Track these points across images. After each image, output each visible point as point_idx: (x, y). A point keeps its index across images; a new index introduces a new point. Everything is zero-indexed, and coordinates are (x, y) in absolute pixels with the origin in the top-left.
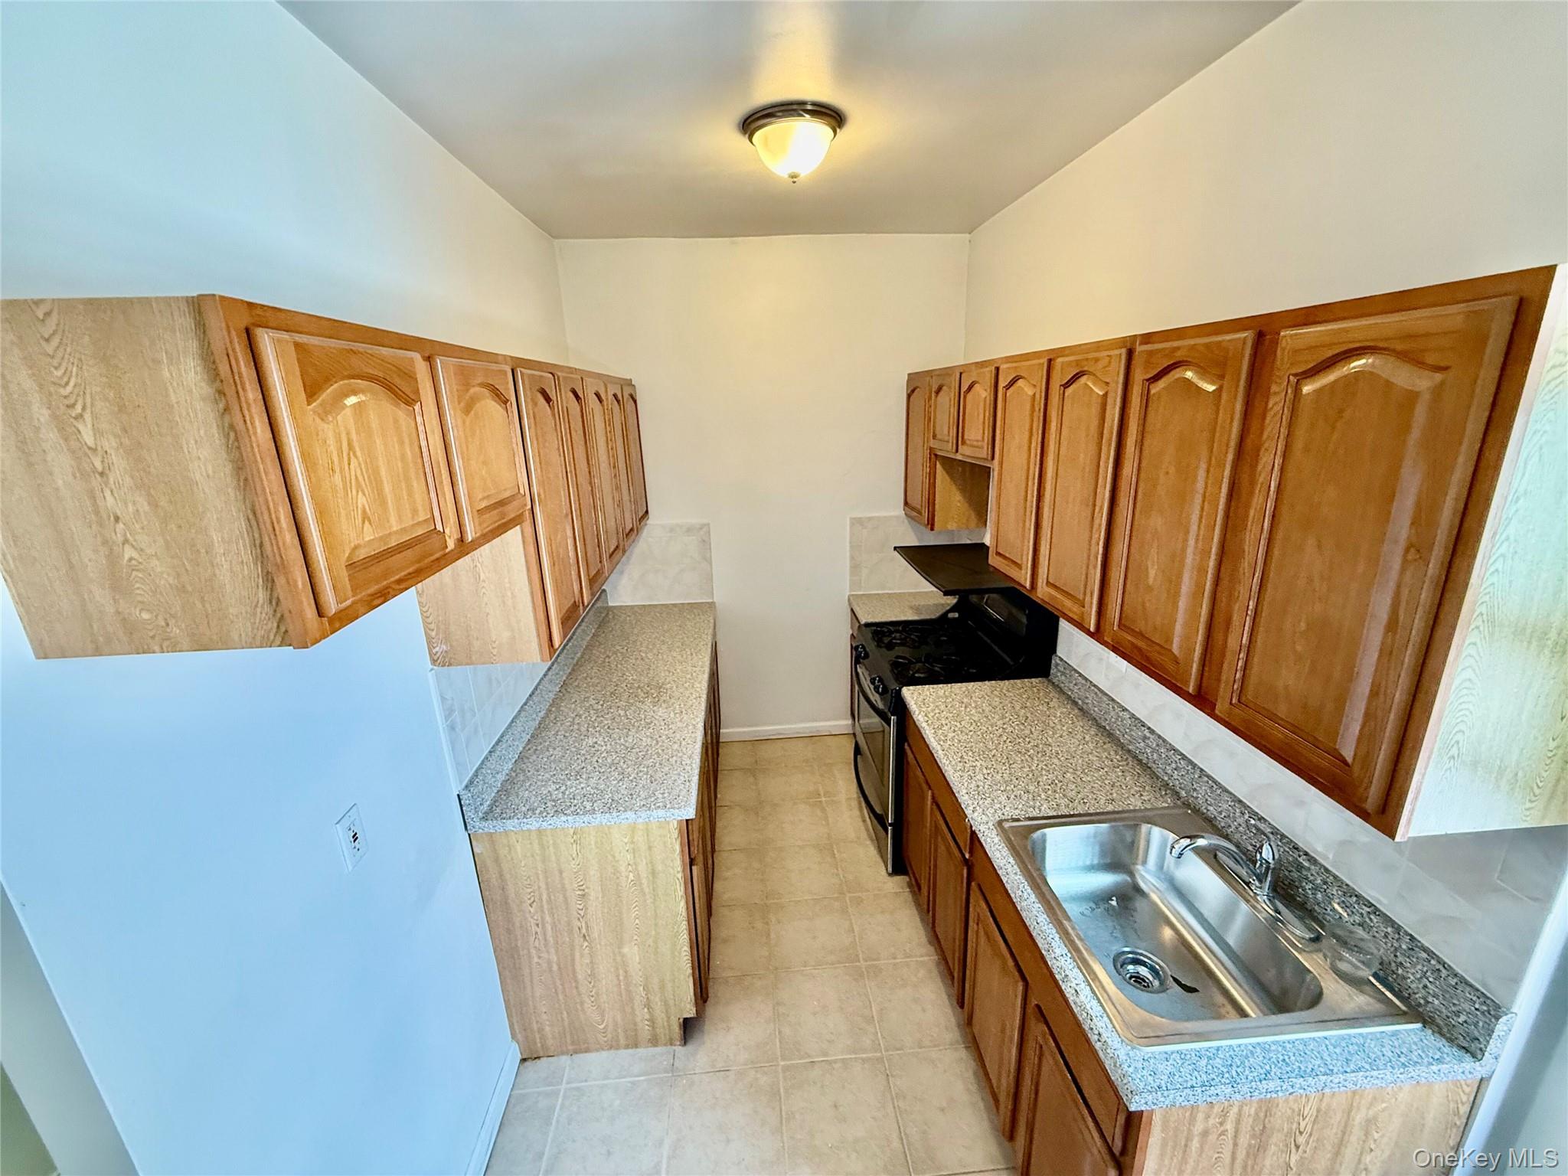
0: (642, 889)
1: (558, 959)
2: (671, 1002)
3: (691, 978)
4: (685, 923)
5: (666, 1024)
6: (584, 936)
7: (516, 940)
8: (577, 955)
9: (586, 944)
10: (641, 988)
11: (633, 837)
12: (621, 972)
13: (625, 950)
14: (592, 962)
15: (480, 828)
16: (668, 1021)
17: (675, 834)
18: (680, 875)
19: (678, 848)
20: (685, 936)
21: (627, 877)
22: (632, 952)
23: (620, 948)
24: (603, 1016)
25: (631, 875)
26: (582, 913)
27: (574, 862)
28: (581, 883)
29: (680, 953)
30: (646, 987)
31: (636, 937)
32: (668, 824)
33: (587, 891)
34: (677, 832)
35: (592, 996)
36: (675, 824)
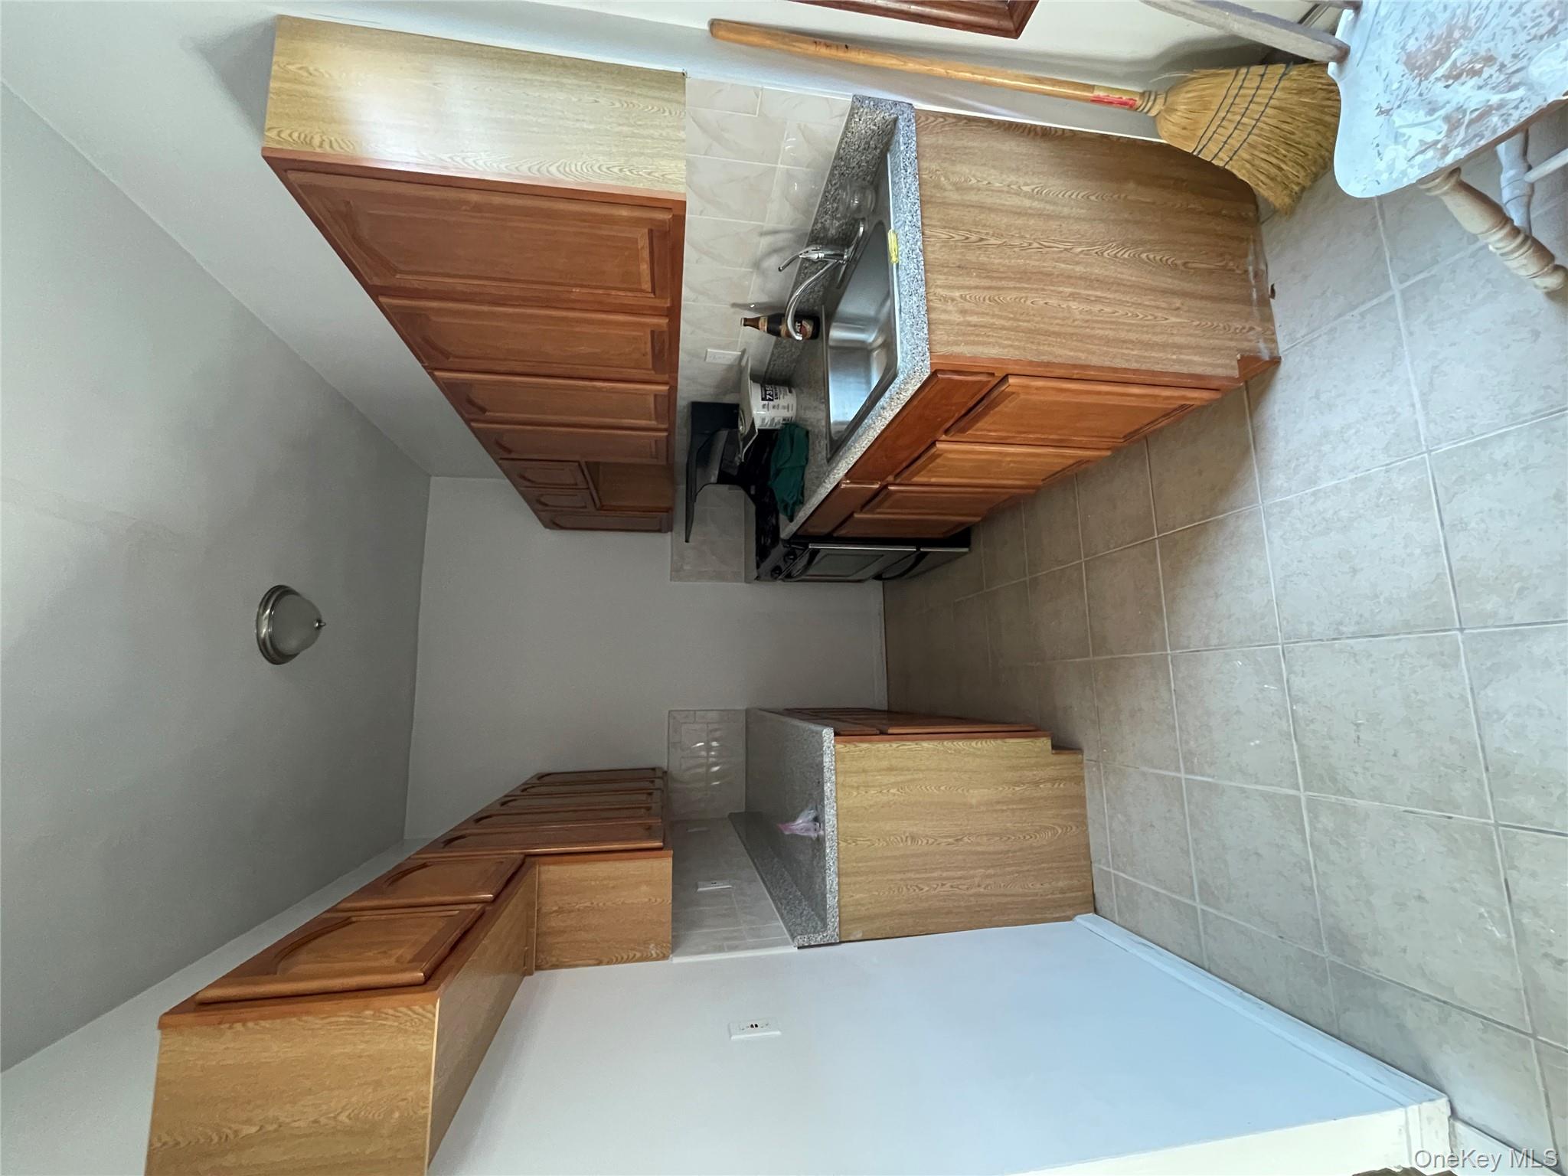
0: (908, 781)
1: (981, 867)
2: (1033, 761)
3: (1007, 740)
4: (945, 743)
5: (1058, 767)
6: (957, 840)
7: (959, 907)
8: (979, 849)
9: (966, 839)
10: (1017, 789)
11: (852, 787)
12: (998, 807)
13: (974, 801)
14: (986, 835)
15: (834, 930)
16: (1055, 765)
17: (851, 747)
18: (895, 745)
19: (865, 746)
20: (960, 743)
21: (894, 795)
22: (976, 795)
23: (971, 807)
24: (1047, 828)
25: (892, 791)
26: (931, 841)
27: (876, 844)
28: (899, 839)
29: (979, 749)
30: (1016, 784)
31: (959, 791)
32: (840, 753)
33: (907, 834)
34: (848, 745)
35: (1025, 837)
36: (839, 746)
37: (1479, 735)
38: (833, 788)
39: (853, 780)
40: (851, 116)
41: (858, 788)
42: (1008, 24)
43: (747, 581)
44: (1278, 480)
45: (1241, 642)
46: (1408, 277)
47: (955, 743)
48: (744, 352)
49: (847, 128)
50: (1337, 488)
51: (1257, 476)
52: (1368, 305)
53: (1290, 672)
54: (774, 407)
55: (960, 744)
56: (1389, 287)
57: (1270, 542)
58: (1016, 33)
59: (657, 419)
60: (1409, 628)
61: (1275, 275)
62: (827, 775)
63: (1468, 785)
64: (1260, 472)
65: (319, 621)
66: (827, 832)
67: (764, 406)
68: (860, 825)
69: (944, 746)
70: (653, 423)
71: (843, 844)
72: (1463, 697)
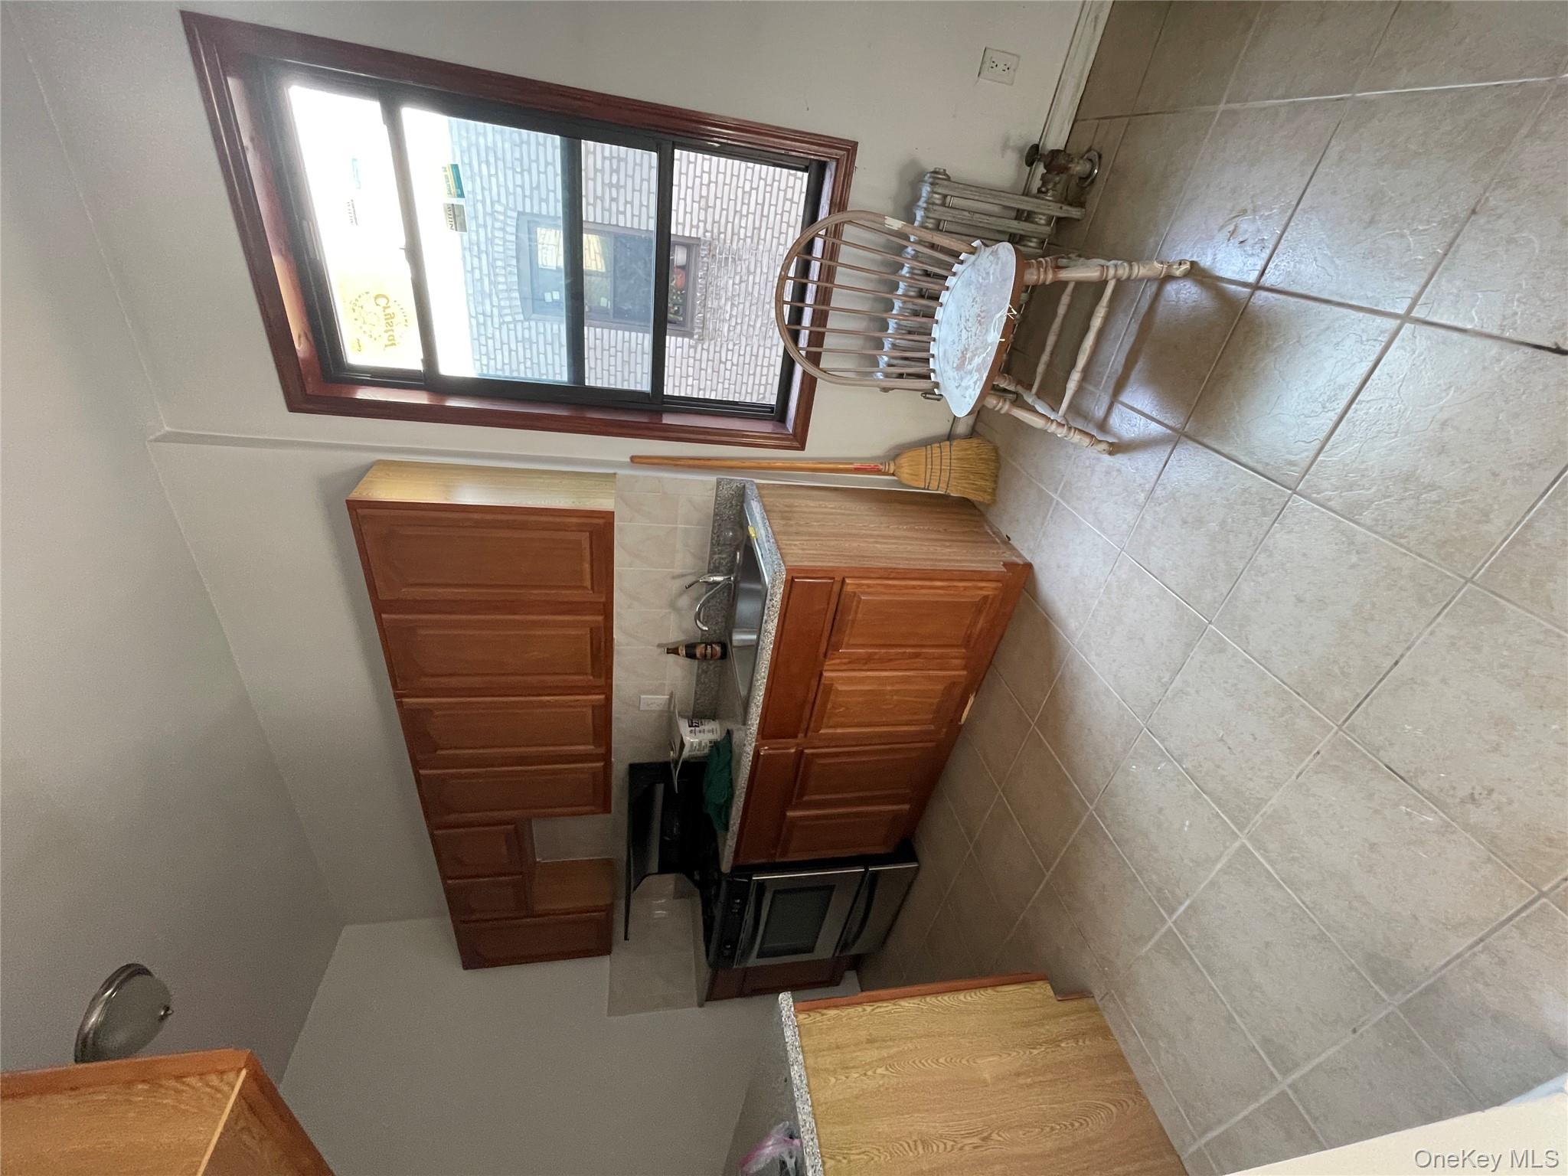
0: (896, 1055)
2: (1038, 1012)
4: (928, 999)
5: (1072, 1018)
6: (984, 1139)
8: (1018, 1150)
9: (995, 1136)
10: (1035, 1052)
11: (826, 1070)
12: (1020, 1081)
13: (987, 1076)
14: (1021, 1128)
16: (1068, 1015)
17: (816, 1016)
19: (832, 1012)
20: (946, 998)
21: (883, 1076)
22: (987, 1067)
23: (986, 1085)
24: (1096, 1107)
25: (879, 1072)
26: (950, 1144)
27: (876, 1159)
28: (906, 1145)
29: (970, 1003)
30: (1033, 1045)
31: (964, 1062)
32: (804, 1025)
33: (915, 1138)
34: (812, 1014)
35: (1072, 1125)
36: (801, 1016)
37: (1274, 675)
38: (803, 1073)
39: (827, 1061)
40: (718, 488)
41: (835, 1071)
42: (796, 444)
43: (701, 1005)
44: (1072, 624)
45: (1125, 750)
46: (1057, 489)
47: (939, 998)
48: (671, 695)
49: (717, 496)
50: (1101, 603)
51: (1061, 632)
52: (1051, 512)
53: (1162, 741)
54: (700, 732)
55: (946, 1000)
56: (1052, 499)
57: (1093, 664)
58: (802, 448)
59: (594, 744)
60: (1190, 646)
61: (1005, 531)
62: (792, 1055)
63: (1302, 715)
64: (1060, 627)
65: (167, 1009)
66: (805, 1142)
67: (691, 732)
68: (849, 1127)
69: (927, 1003)
70: (589, 748)
71: (830, 1163)
72: (1247, 661)
